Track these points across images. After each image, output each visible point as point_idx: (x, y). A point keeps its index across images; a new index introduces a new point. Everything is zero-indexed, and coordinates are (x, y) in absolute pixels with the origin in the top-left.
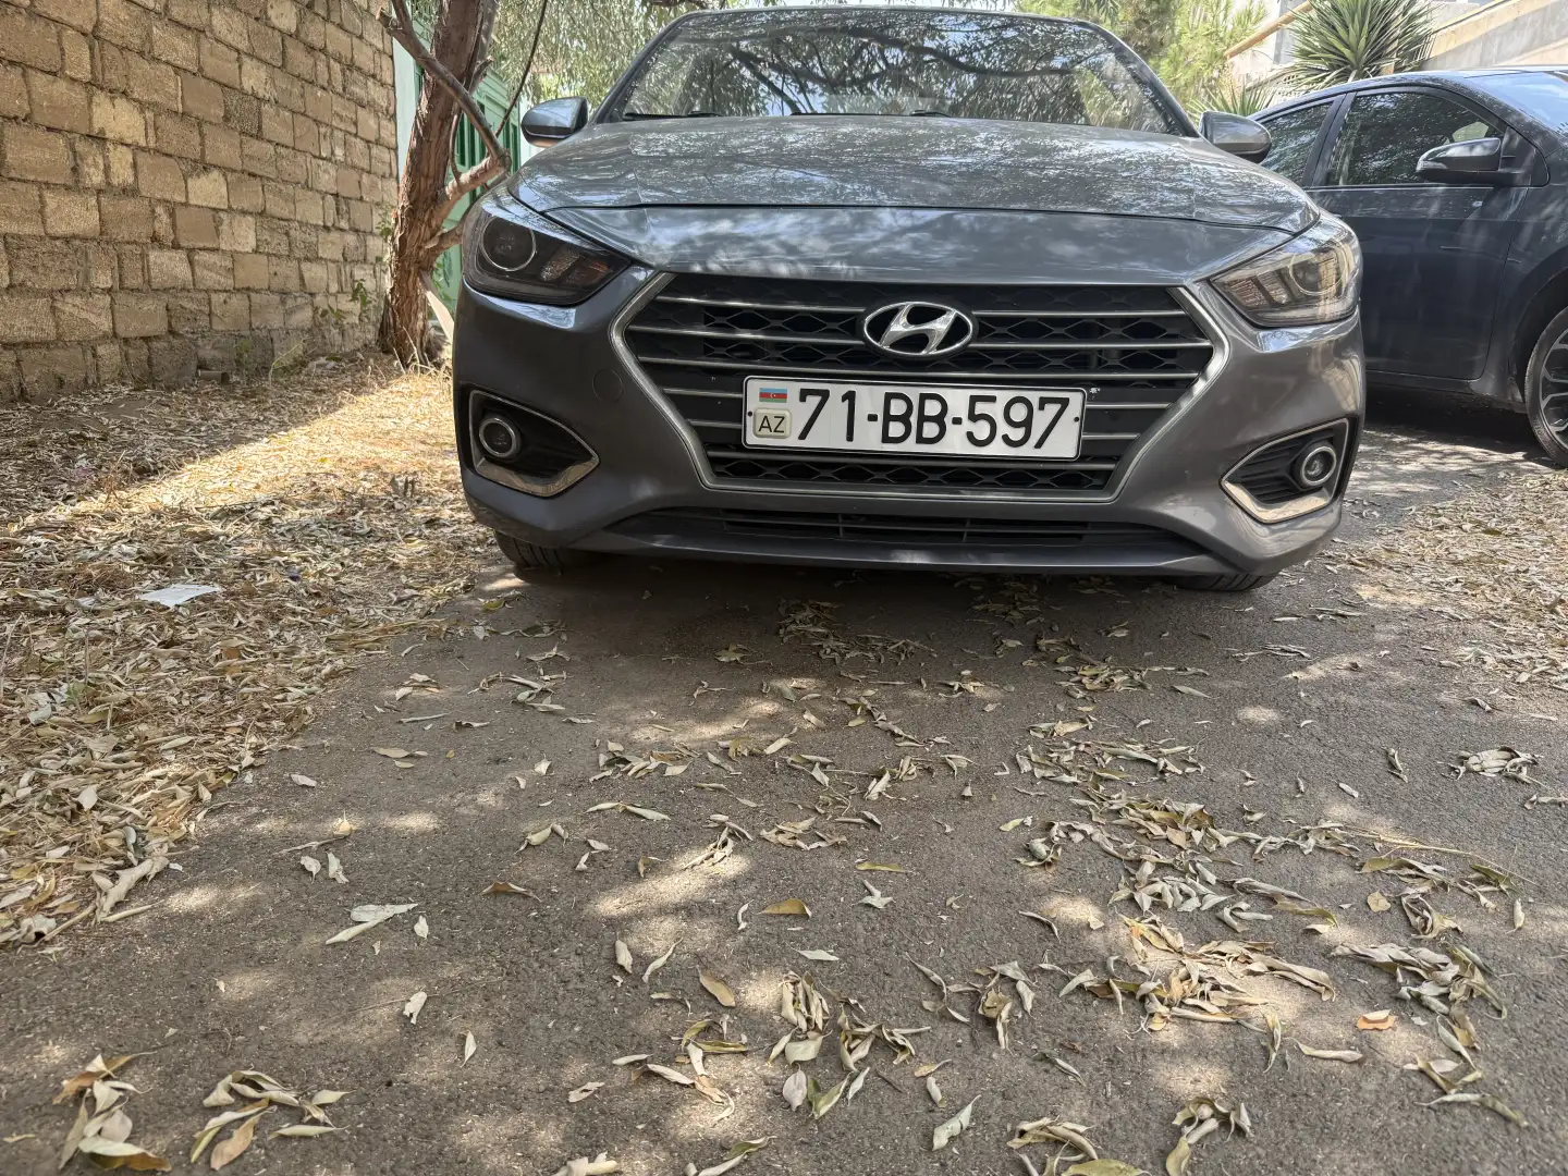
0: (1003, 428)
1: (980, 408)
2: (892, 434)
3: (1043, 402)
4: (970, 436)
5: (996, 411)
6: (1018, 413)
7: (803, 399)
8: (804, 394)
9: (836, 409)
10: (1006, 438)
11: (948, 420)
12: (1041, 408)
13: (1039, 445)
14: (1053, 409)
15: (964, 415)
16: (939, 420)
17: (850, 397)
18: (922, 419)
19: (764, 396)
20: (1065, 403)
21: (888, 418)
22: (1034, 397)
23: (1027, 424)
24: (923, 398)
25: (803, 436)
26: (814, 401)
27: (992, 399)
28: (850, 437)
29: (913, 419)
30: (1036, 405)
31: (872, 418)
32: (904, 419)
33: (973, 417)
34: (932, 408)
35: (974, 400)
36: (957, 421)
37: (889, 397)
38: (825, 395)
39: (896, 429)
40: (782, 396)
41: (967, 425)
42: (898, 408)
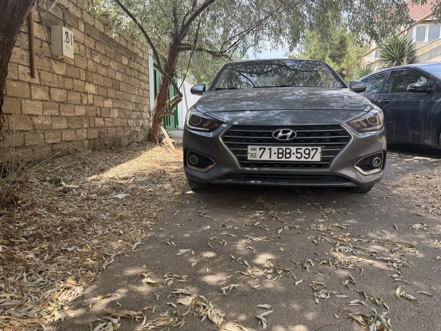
0: (304, 155)
1: (299, 151)
2: (279, 157)
3: (312, 149)
4: (297, 157)
5: (302, 151)
6: (307, 152)
7: (260, 150)
8: (260, 149)
9: (267, 152)
10: (305, 157)
11: (292, 153)
12: (312, 150)
13: (312, 158)
14: (314, 151)
15: (295, 152)
16: (290, 153)
17: (270, 149)
18: (286, 153)
19: (252, 149)
20: (317, 149)
21: (279, 153)
22: (310, 148)
23: (309, 154)
24: (286, 149)
25: (260, 157)
26: (262, 150)
27: (301, 149)
28: (270, 157)
29: (284, 153)
30: (311, 150)
31: (275, 153)
32: (282, 153)
33: (297, 153)
34: (288, 151)
35: (297, 149)
36: (294, 154)
37: (279, 149)
38: (265, 149)
39: (280, 156)
40: (255, 149)
41: (296, 154)
42: (281, 151)
